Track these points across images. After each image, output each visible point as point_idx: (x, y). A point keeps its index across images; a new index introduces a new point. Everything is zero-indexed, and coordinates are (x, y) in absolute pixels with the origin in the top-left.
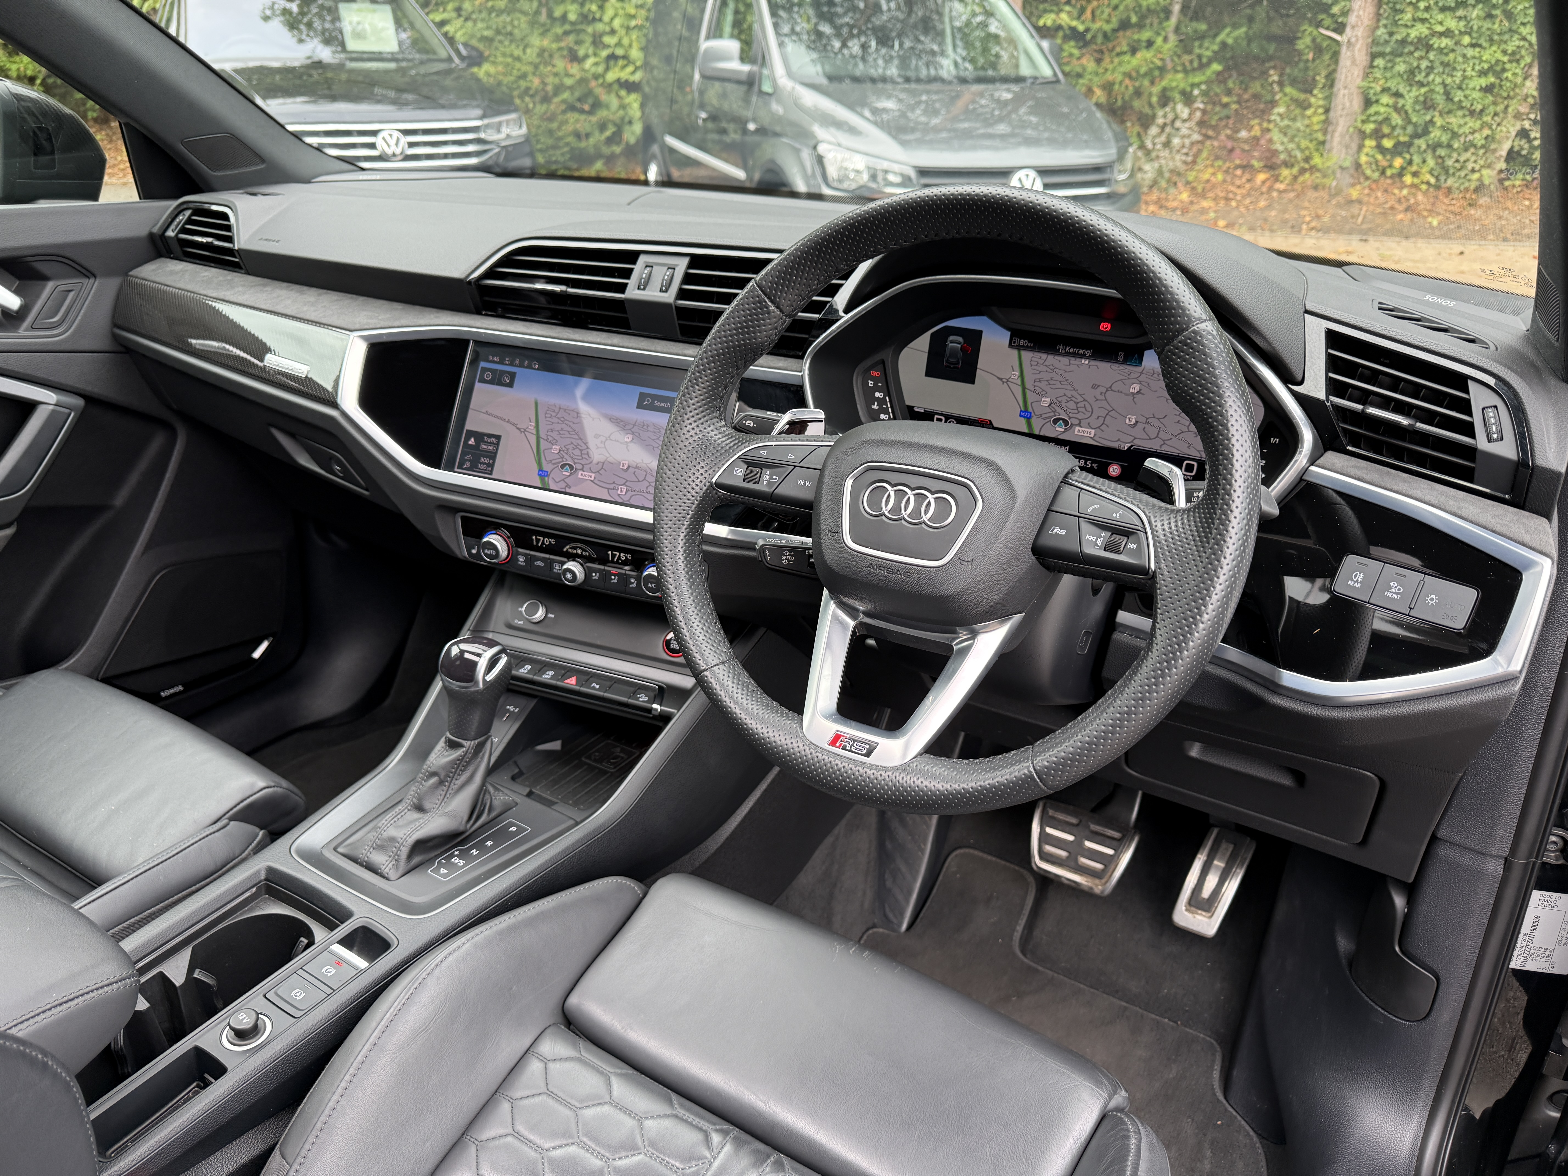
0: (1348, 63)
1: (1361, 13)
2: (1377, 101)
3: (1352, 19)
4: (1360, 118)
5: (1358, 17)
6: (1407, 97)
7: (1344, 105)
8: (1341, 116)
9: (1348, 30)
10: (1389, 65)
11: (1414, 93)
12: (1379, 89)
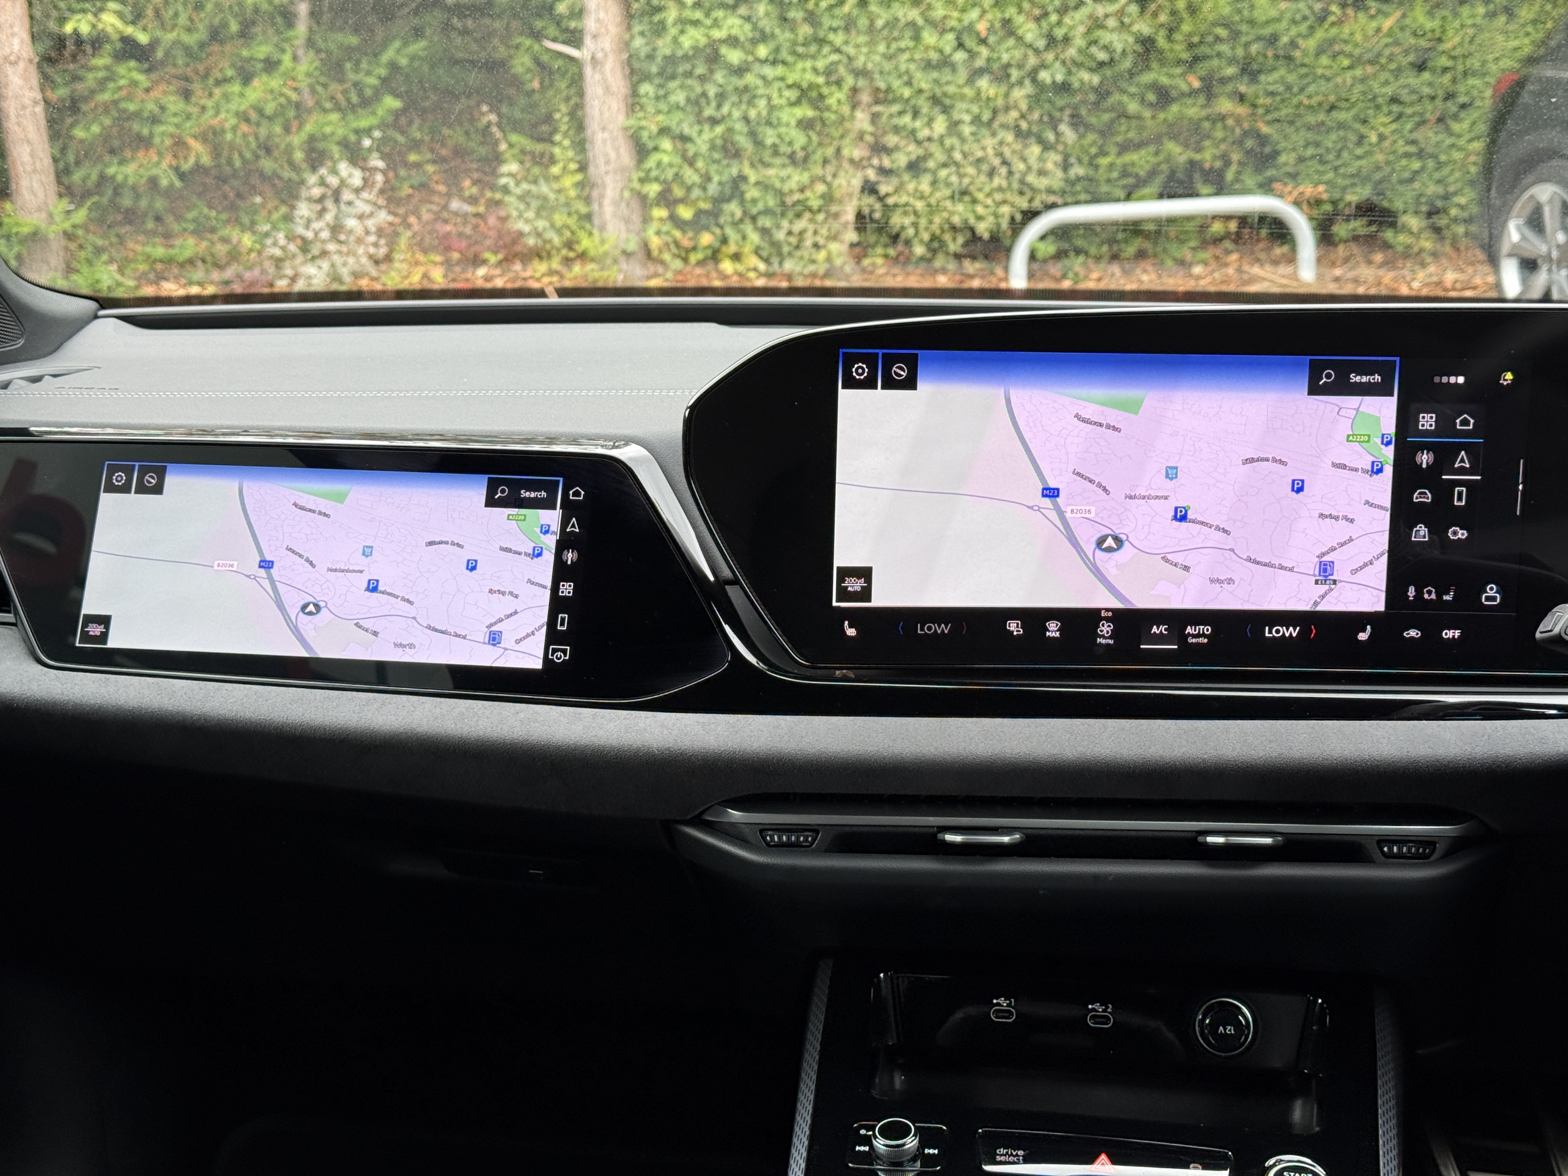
0: (600, 91)
1: (602, 15)
2: (656, 149)
3: (590, 24)
4: (635, 176)
5: (598, 20)
6: (699, 141)
7: (606, 155)
8: (607, 173)
9: (588, 41)
10: (661, 92)
11: (707, 136)
12: (654, 129)
